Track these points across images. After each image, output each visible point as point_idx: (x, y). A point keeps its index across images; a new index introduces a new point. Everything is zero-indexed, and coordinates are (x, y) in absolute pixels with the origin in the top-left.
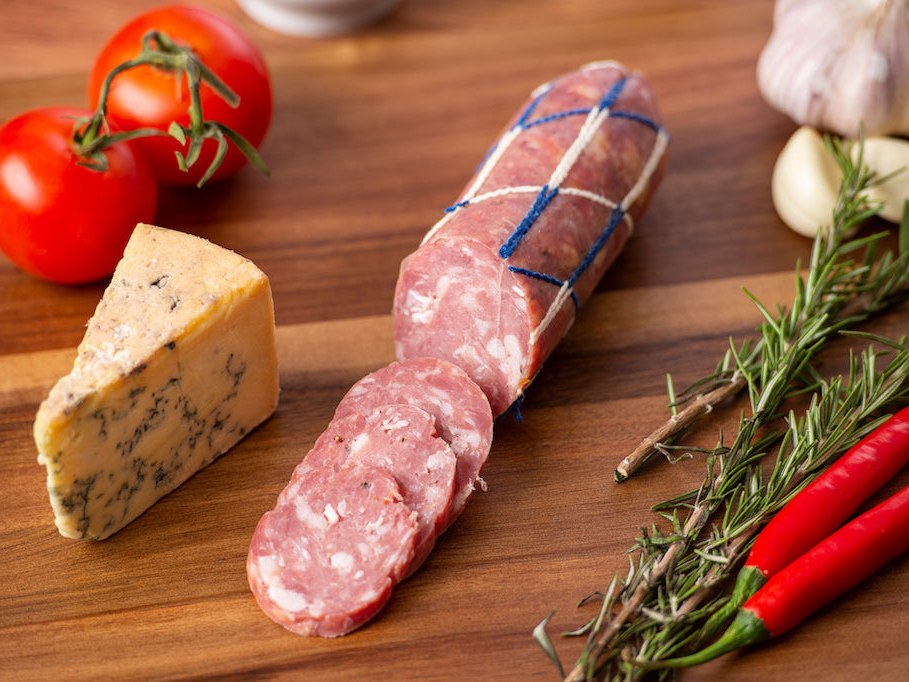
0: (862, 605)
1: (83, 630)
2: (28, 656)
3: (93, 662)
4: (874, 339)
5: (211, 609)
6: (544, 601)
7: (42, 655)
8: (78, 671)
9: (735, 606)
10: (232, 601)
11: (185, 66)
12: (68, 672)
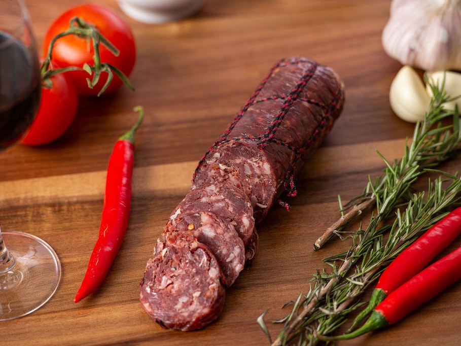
0: (435, 308)
1: (40, 321)
2: (12, 334)
3: (46, 337)
4: (441, 174)
5: (105, 311)
6: (274, 306)
7: (20, 334)
8: (38, 342)
9: (371, 308)
10: (116, 307)
11: (91, 35)
12: (33, 342)
